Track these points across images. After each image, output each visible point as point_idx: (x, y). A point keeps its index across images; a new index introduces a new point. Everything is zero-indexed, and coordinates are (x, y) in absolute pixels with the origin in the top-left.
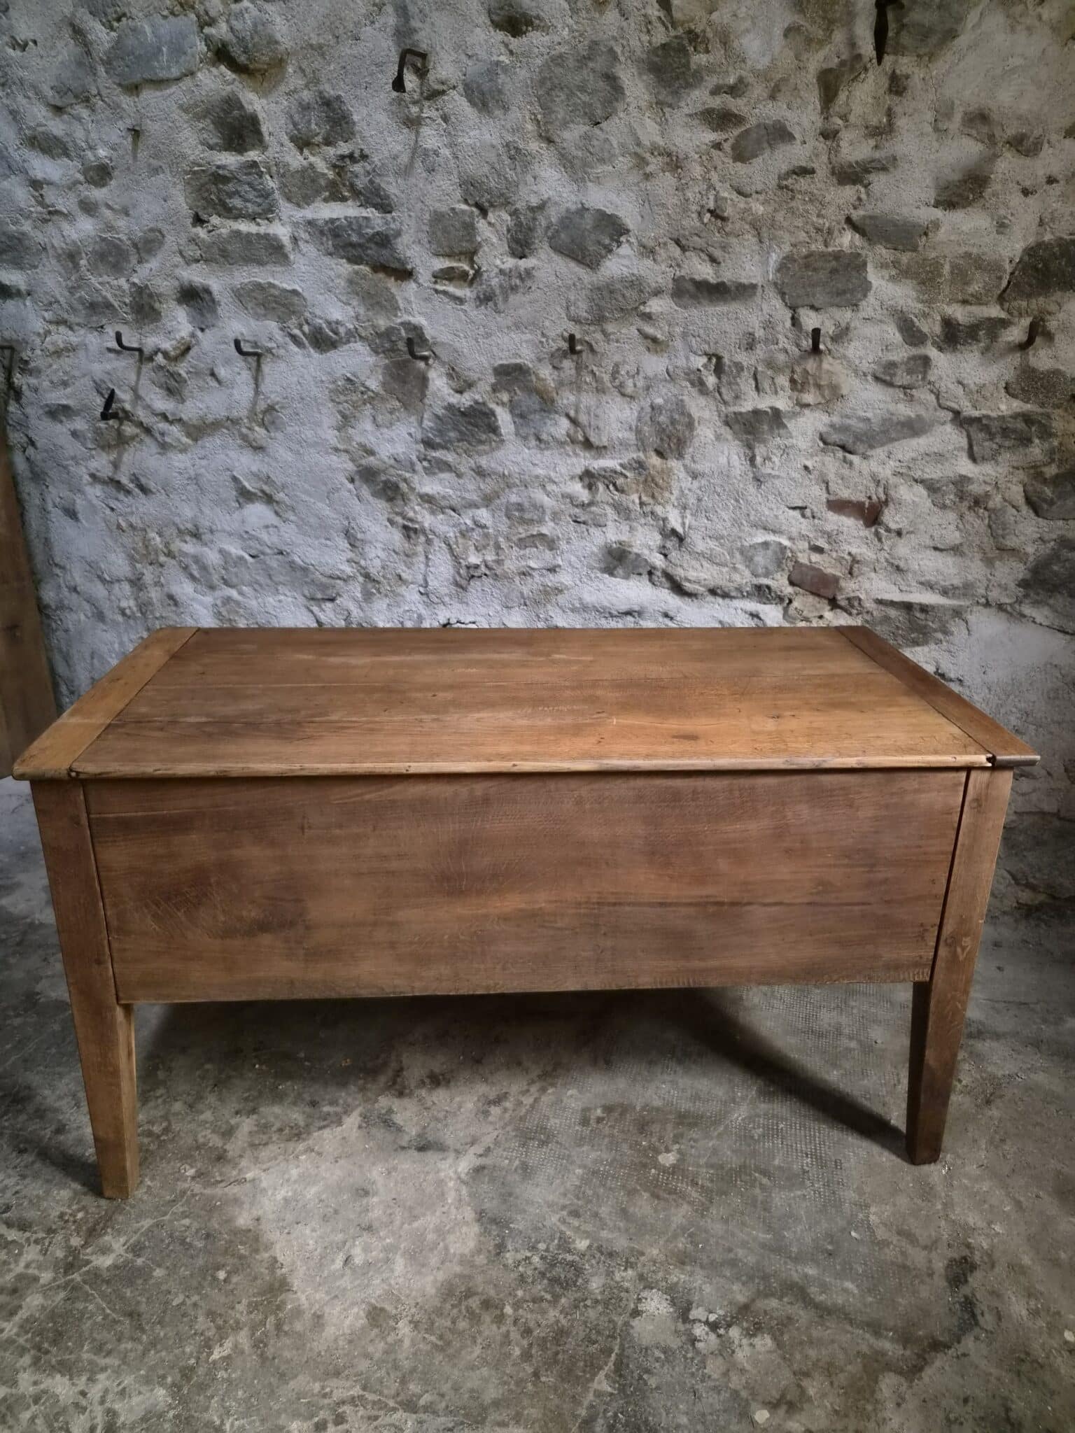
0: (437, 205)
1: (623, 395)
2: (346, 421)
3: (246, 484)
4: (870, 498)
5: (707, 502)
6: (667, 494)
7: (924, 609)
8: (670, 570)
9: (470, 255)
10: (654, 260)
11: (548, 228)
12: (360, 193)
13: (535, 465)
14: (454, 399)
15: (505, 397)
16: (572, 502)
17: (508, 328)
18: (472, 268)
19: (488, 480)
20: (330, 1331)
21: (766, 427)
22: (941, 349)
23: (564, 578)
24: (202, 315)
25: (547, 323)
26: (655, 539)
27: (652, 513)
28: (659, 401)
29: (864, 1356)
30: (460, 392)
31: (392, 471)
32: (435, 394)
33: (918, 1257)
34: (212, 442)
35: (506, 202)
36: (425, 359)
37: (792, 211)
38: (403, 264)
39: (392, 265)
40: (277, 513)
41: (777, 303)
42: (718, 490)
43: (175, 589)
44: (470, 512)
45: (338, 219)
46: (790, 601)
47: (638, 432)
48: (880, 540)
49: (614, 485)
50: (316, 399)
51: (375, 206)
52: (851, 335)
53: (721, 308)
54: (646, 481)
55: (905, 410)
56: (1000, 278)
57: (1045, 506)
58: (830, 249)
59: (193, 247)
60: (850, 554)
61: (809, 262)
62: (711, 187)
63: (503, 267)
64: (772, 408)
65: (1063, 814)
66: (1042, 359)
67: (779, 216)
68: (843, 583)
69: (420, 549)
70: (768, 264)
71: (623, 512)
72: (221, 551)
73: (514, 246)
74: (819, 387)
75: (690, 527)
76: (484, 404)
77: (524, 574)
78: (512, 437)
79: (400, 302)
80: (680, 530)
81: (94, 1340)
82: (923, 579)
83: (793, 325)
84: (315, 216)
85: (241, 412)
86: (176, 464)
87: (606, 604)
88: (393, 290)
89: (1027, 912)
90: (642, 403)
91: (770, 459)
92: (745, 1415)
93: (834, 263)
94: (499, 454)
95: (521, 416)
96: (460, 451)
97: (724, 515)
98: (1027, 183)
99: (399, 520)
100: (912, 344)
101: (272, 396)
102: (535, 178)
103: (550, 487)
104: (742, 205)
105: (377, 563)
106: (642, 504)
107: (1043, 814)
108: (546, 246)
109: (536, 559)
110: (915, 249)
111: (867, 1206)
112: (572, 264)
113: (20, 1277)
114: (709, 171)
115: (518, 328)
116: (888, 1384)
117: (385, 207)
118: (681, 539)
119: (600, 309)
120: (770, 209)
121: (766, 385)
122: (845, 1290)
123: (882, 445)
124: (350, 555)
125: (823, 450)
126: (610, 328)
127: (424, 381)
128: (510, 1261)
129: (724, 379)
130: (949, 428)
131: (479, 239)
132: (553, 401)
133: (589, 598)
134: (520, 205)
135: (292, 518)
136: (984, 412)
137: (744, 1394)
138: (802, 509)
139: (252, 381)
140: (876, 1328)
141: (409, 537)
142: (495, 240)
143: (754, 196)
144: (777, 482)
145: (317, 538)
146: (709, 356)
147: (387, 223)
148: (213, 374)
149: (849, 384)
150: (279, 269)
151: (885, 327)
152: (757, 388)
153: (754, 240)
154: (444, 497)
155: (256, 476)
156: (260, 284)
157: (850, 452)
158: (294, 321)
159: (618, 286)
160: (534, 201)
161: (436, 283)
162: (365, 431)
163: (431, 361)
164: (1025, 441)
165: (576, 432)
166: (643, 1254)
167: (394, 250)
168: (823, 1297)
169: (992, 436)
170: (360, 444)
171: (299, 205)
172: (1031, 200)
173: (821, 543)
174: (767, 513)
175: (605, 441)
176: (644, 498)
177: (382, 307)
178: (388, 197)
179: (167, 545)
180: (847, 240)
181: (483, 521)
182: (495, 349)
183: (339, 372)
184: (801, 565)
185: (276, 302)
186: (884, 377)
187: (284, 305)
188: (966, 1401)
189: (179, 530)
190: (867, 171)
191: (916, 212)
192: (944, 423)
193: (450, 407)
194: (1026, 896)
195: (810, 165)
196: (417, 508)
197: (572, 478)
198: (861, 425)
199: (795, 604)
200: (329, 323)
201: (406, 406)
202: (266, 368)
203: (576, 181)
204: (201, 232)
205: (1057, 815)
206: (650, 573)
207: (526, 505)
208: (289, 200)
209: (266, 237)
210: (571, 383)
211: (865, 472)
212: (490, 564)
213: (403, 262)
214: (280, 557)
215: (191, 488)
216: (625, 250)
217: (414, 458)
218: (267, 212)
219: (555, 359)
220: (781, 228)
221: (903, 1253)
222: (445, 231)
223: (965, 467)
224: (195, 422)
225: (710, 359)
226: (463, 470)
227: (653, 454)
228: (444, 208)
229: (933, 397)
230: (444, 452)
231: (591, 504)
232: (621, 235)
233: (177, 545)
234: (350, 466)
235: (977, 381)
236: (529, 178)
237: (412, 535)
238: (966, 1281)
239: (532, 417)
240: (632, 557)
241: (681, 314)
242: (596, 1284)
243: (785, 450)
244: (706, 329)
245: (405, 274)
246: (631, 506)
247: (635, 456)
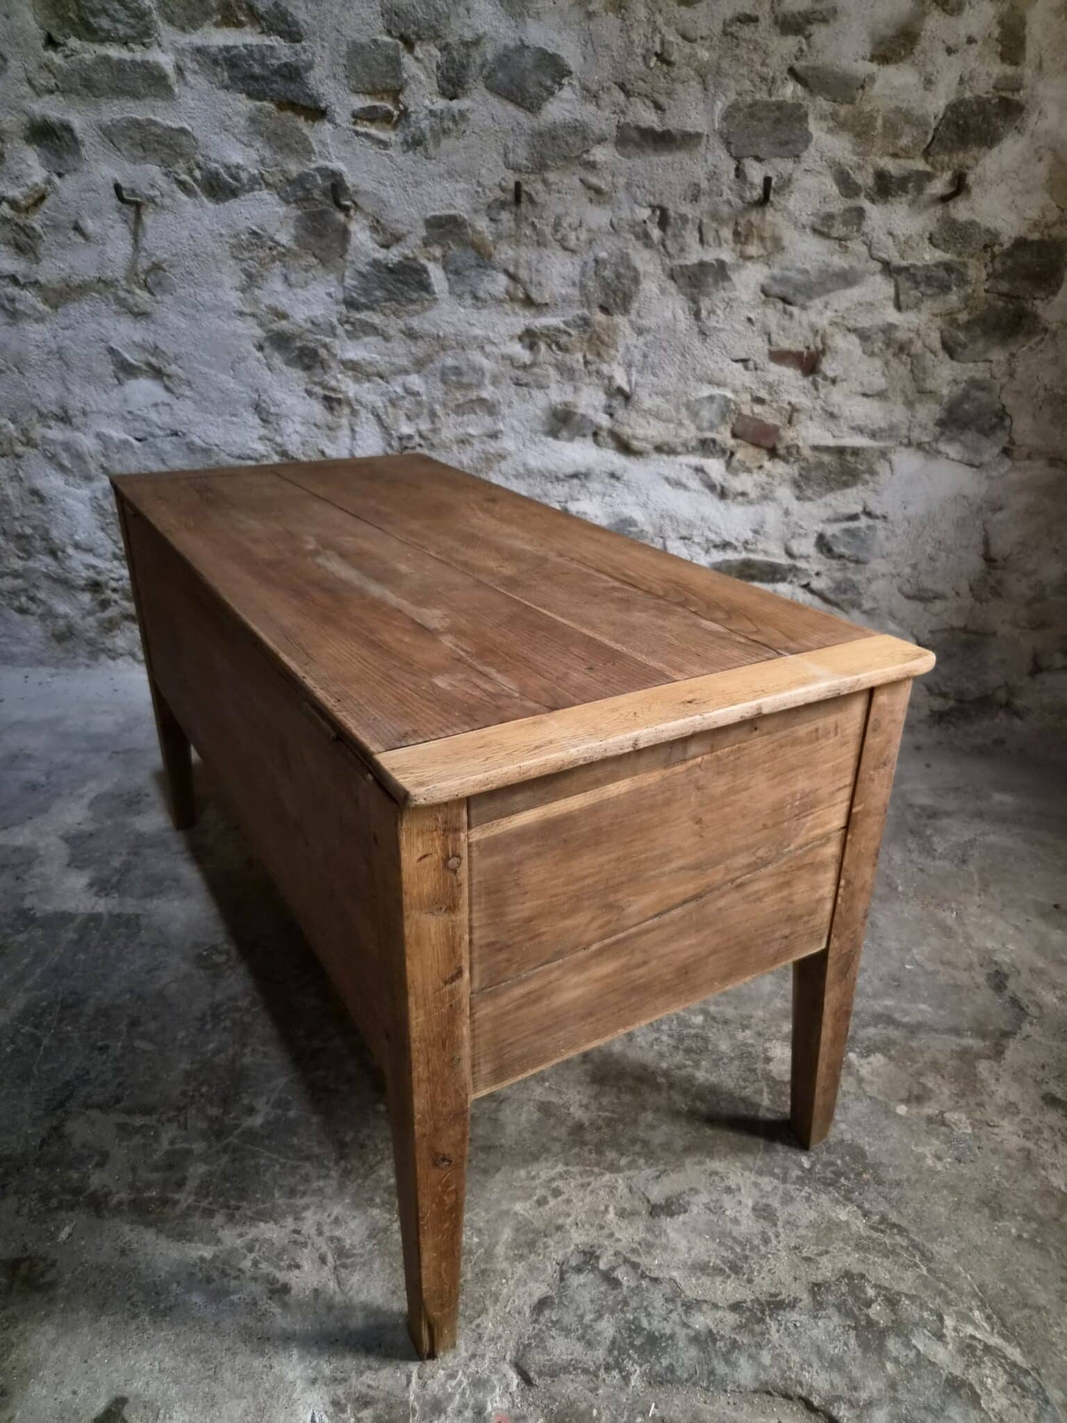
0: (356, 35)
1: (565, 249)
2: (251, 280)
3: (127, 356)
4: (808, 348)
5: (653, 358)
6: (612, 352)
7: (856, 452)
8: (617, 429)
9: (395, 94)
10: (598, 105)
11: (483, 66)
12: (262, 18)
13: (471, 325)
14: (381, 254)
15: (437, 252)
16: (512, 364)
17: (441, 176)
18: (397, 108)
19: (420, 343)
20: (511, 1129)
21: (710, 280)
22: (873, 201)
23: (508, 444)
24: (60, 157)
25: (484, 171)
26: (600, 398)
27: (598, 372)
28: (603, 255)
29: (957, 1052)
30: (386, 246)
31: (310, 336)
32: (356, 248)
33: (963, 977)
34: (78, 309)
35: (434, 34)
36: (346, 209)
37: (736, 58)
38: (315, 102)
39: (302, 103)
40: (167, 389)
41: (721, 153)
42: (665, 344)
43: (40, 483)
44: (400, 379)
45: (236, 47)
46: (732, 454)
47: (583, 287)
48: (817, 389)
49: (558, 344)
50: (214, 256)
51: (281, 34)
52: (792, 188)
53: (666, 158)
54: (591, 339)
55: (839, 262)
56: (926, 133)
57: (960, 350)
58: (773, 99)
59: (45, 74)
60: (790, 403)
61: (754, 111)
62: (656, 29)
63: (432, 107)
64: (717, 260)
65: (970, 627)
66: (961, 211)
67: (725, 64)
68: (782, 433)
69: (344, 422)
70: (711, 111)
71: (567, 372)
72: (99, 436)
73: (444, 84)
74: (762, 239)
75: (636, 384)
76: (415, 259)
77: (463, 442)
78: (446, 296)
79: (314, 144)
80: (626, 388)
81: (281, 1187)
82: (853, 424)
83: (737, 176)
84: (205, 42)
85: (117, 272)
86: (32, 336)
87: (552, 467)
88: (306, 131)
89: (939, 717)
90: (585, 257)
91: (714, 312)
92: (889, 1113)
93: (777, 114)
94: (431, 314)
95: (454, 271)
96: (388, 312)
97: (669, 369)
98: (951, 42)
99: (318, 389)
100: (847, 196)
101: (158, 253)
102: (468, 10)
103: (488, 348)
104: (687, 50)
105: (296, 438)
106: (586, 363)
107: (952, 629)
108: (481, 86)
109: (475, 425)
110: (852, 102)
111: (909, 950)
112: (511, 108)
113: (168, 1154)
114: (653, 14)
115: (451, 176)
116: (983, 1068)
117: (293, 34)
118: (627, 397)
119: (542, 157)
120: (715, 56)
121: (710, 237)
122: (921, 1011)
123: (819, 295)
124: (263, 432)
125: (764, 303)
126: (552, 177)
127: (345, 234)
128: (643, 1044)
129: (670, 232)
130: (879, 278)
131: (405, 76)
132: (490, 256)
133: (534, 462)
134: (452, 40)
135: (188, 393)
136: (911, 261)
137: (881, 1098)
138: (744, 361)
139: (129, 237)
140: (957, 1031)
141: (331, 409)
142: (423, 77)
143: (699, 41)
144: (722, 335)
145: (220, 415)
146: (653, 208)
147: (296, 54)
148: (77, 228)
149: (790, 236)
150: (160, 103)
151: (823, 179)
152: (702, 241)
153: (699, 87)
154: (370, 363)
155: (141, 347)
156: (137, 121)
157: (790, 304)
158: (180, 168)
159: (561, 132)
160: (468, 35)
161: (355, 123)
162: (274, 291)
163: (352, 212)
164: (945, 288)
165: (516, 289)
166: (751, 1017)
167: (306, 85)
168: (906, 1019)
169: (917, 284)
170: (269, 307)
171: (183, 29)
172: (953, 58)
173: (763, 394)
174: (712, 366)
175: (547, 298)
176: (589, 357)
177: (293, 151)
178: (296, 23)
179: (24, 432)
180: (790, 91)
181: (416, 389)
182: (426, 199)
183: (242, 225)
184: (745, 416)
185: (158, 143)
186: (822, 228)
187: (170, 146)
188: (1043, 1067)
189: (41, 415)
190: (809, 22)
191: (854, 65)
192: (874, 274)
193: (375, 264)
194: (938, 704)
195: (754, 13)
196: (339, 376)
197: (512, 338)
198: (800, 277)
199: (738, 456)
200: (227, 167)
201: (323, 262)
202: (148, 219)
203: (513, 16)
204: (57, 58)
205: (965, 630)
206: (595, 434)
207: (465, 368)
208: (171, 21)
209: (145, 64)
210: (511, 236)
211: (805, 323)
212: (425, 433)
213: (315, 99)
214: (174, 439)
215: (54, 363)
216: (566, 93)
217: (335, 321)
218: (143, 35)
219: (493, 209)
220: (727, 75)
221: (952, 977)
222: (366, 65)
223: (892, 316)
224: (56, 286)
225: (653, 212)
226: (392, 332)
227: (597, 310)
228: (364, 40)
229: (864, 249)
230: (370, 313)
231: (533, 364)
232: (563, 77)
233: (38, 432)
234: (259, 333)
235: (905, 231)
236: (462, 10)
237: (335, 405)
238: (1006, 987)
239: (467, 273)
240: (578, 418)
241: (625, 163)
242: (724, 1046)
243: (729, 303)
244: (651, 179)
245: (317, 113)
246: (575, 365)
247: (579, 312)
